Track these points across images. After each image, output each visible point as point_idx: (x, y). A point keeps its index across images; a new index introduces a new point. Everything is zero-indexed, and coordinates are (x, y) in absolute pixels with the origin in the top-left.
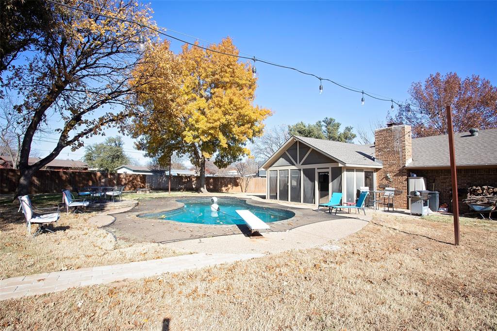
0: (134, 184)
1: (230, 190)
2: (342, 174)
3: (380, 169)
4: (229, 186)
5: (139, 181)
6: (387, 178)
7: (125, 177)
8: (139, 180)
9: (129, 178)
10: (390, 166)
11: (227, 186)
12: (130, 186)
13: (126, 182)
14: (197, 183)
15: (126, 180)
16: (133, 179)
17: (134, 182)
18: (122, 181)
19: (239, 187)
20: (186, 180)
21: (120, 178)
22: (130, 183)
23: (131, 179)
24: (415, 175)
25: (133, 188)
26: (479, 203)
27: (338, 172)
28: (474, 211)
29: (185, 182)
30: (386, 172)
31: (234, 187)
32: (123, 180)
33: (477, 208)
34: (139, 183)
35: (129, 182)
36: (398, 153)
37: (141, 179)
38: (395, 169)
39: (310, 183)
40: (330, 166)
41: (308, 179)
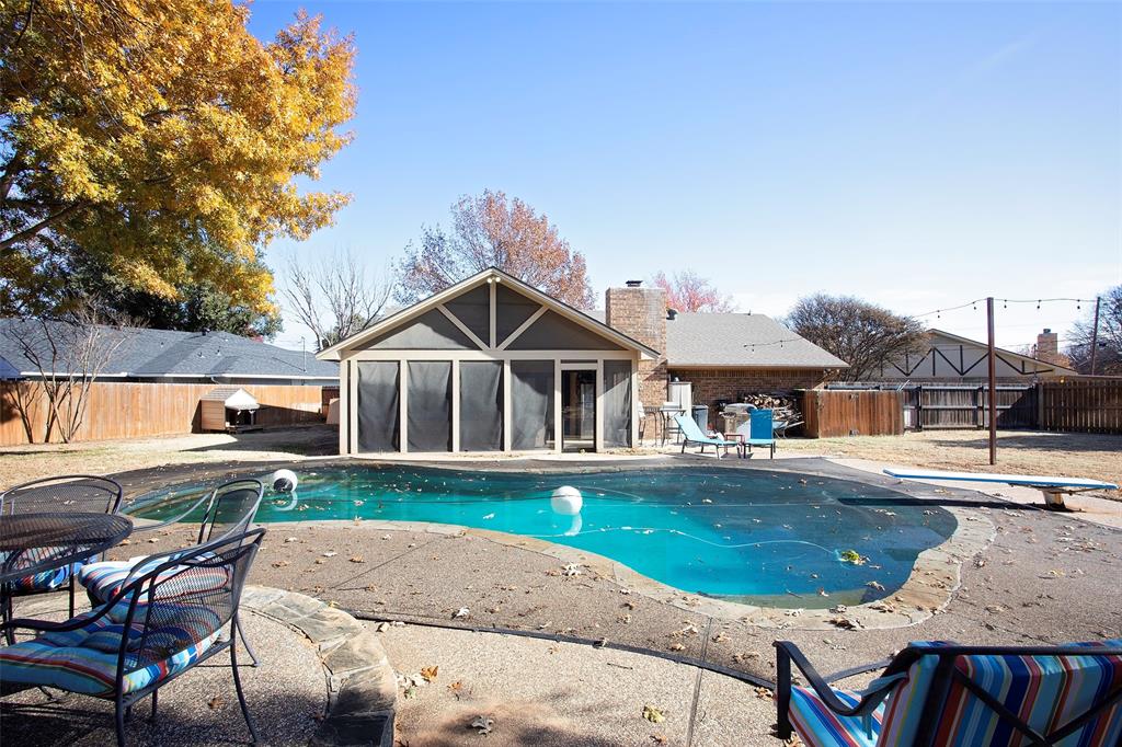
2: (633, 376)
19: (18, 424)
24: (677, 379)
27: (621, 372)
39: (535, 399)
40: (602, 356)
41: (527, 387)
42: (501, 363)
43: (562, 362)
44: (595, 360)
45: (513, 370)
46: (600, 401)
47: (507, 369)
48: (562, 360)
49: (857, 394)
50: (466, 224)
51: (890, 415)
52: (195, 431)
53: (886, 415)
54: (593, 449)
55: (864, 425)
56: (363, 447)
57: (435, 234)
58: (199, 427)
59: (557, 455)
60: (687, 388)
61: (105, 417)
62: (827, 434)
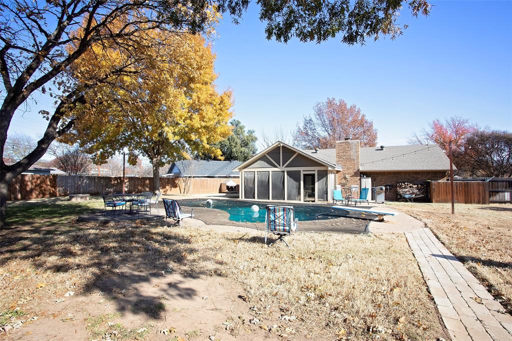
0: (43, 188)
1: (168, 193)
2: (328, 176)
3: (340, 171)
4: (167, 187)
5: (48, 185)
6: (345, 178)
7: (31, 179)
8: (49, 183)
9: (35, 180)
10: (348, 169)
11: (165, 188)
12: (37, 193)
13: (33, 187)
14: (130, 185)
15: (32, 184)
16: (41, 182)
17: (42, 187)
18: (27, 185)
19: (178, 188)
20: (116, 182)
21: (25, 180)
22: (37, 188)
23: (39, 182)
24: (365, 176)
25: (41, 195)
26: (408, 193)
27: (324, 174)
28: (404, 198)
29: (114, 185)
30: (344, 174)
31: (172, 188)
32: (29, 183)
33: (407, 196)
34: (49, 187)
35: (36, 186)
36: (354, 160)
37: (50, 182)
38: (352, 172)
39: (295, 183)
40: (317, 168)
41: (292, 179)
42: (284, 172)
43: (303, 171)
44: (315, 170)
45: (288, 174)
46: (316, 184)
47: (286, 174)
48: (303, 170)
49: (457, 183)
50: (320, 113)
51: (479, 193)
52: (219, 193)
53: (476, 194)
54: (314, 201)
55: (461, 198)
56: (245, 197)
57: (308, 119)
58: (220, 191)
59: (302, 202)
60: (370, 180)
61: (196, 187)
62: (437, 202)
